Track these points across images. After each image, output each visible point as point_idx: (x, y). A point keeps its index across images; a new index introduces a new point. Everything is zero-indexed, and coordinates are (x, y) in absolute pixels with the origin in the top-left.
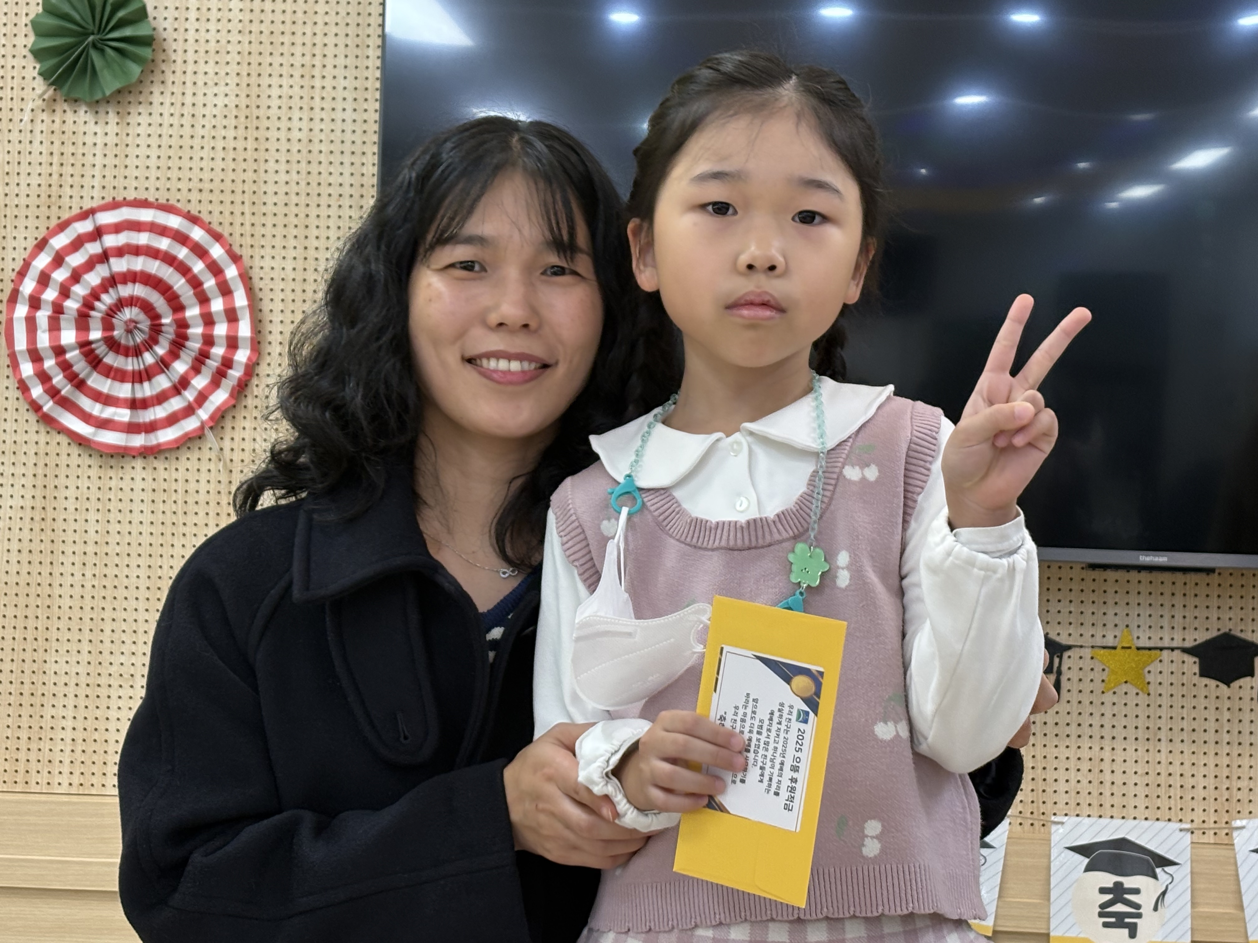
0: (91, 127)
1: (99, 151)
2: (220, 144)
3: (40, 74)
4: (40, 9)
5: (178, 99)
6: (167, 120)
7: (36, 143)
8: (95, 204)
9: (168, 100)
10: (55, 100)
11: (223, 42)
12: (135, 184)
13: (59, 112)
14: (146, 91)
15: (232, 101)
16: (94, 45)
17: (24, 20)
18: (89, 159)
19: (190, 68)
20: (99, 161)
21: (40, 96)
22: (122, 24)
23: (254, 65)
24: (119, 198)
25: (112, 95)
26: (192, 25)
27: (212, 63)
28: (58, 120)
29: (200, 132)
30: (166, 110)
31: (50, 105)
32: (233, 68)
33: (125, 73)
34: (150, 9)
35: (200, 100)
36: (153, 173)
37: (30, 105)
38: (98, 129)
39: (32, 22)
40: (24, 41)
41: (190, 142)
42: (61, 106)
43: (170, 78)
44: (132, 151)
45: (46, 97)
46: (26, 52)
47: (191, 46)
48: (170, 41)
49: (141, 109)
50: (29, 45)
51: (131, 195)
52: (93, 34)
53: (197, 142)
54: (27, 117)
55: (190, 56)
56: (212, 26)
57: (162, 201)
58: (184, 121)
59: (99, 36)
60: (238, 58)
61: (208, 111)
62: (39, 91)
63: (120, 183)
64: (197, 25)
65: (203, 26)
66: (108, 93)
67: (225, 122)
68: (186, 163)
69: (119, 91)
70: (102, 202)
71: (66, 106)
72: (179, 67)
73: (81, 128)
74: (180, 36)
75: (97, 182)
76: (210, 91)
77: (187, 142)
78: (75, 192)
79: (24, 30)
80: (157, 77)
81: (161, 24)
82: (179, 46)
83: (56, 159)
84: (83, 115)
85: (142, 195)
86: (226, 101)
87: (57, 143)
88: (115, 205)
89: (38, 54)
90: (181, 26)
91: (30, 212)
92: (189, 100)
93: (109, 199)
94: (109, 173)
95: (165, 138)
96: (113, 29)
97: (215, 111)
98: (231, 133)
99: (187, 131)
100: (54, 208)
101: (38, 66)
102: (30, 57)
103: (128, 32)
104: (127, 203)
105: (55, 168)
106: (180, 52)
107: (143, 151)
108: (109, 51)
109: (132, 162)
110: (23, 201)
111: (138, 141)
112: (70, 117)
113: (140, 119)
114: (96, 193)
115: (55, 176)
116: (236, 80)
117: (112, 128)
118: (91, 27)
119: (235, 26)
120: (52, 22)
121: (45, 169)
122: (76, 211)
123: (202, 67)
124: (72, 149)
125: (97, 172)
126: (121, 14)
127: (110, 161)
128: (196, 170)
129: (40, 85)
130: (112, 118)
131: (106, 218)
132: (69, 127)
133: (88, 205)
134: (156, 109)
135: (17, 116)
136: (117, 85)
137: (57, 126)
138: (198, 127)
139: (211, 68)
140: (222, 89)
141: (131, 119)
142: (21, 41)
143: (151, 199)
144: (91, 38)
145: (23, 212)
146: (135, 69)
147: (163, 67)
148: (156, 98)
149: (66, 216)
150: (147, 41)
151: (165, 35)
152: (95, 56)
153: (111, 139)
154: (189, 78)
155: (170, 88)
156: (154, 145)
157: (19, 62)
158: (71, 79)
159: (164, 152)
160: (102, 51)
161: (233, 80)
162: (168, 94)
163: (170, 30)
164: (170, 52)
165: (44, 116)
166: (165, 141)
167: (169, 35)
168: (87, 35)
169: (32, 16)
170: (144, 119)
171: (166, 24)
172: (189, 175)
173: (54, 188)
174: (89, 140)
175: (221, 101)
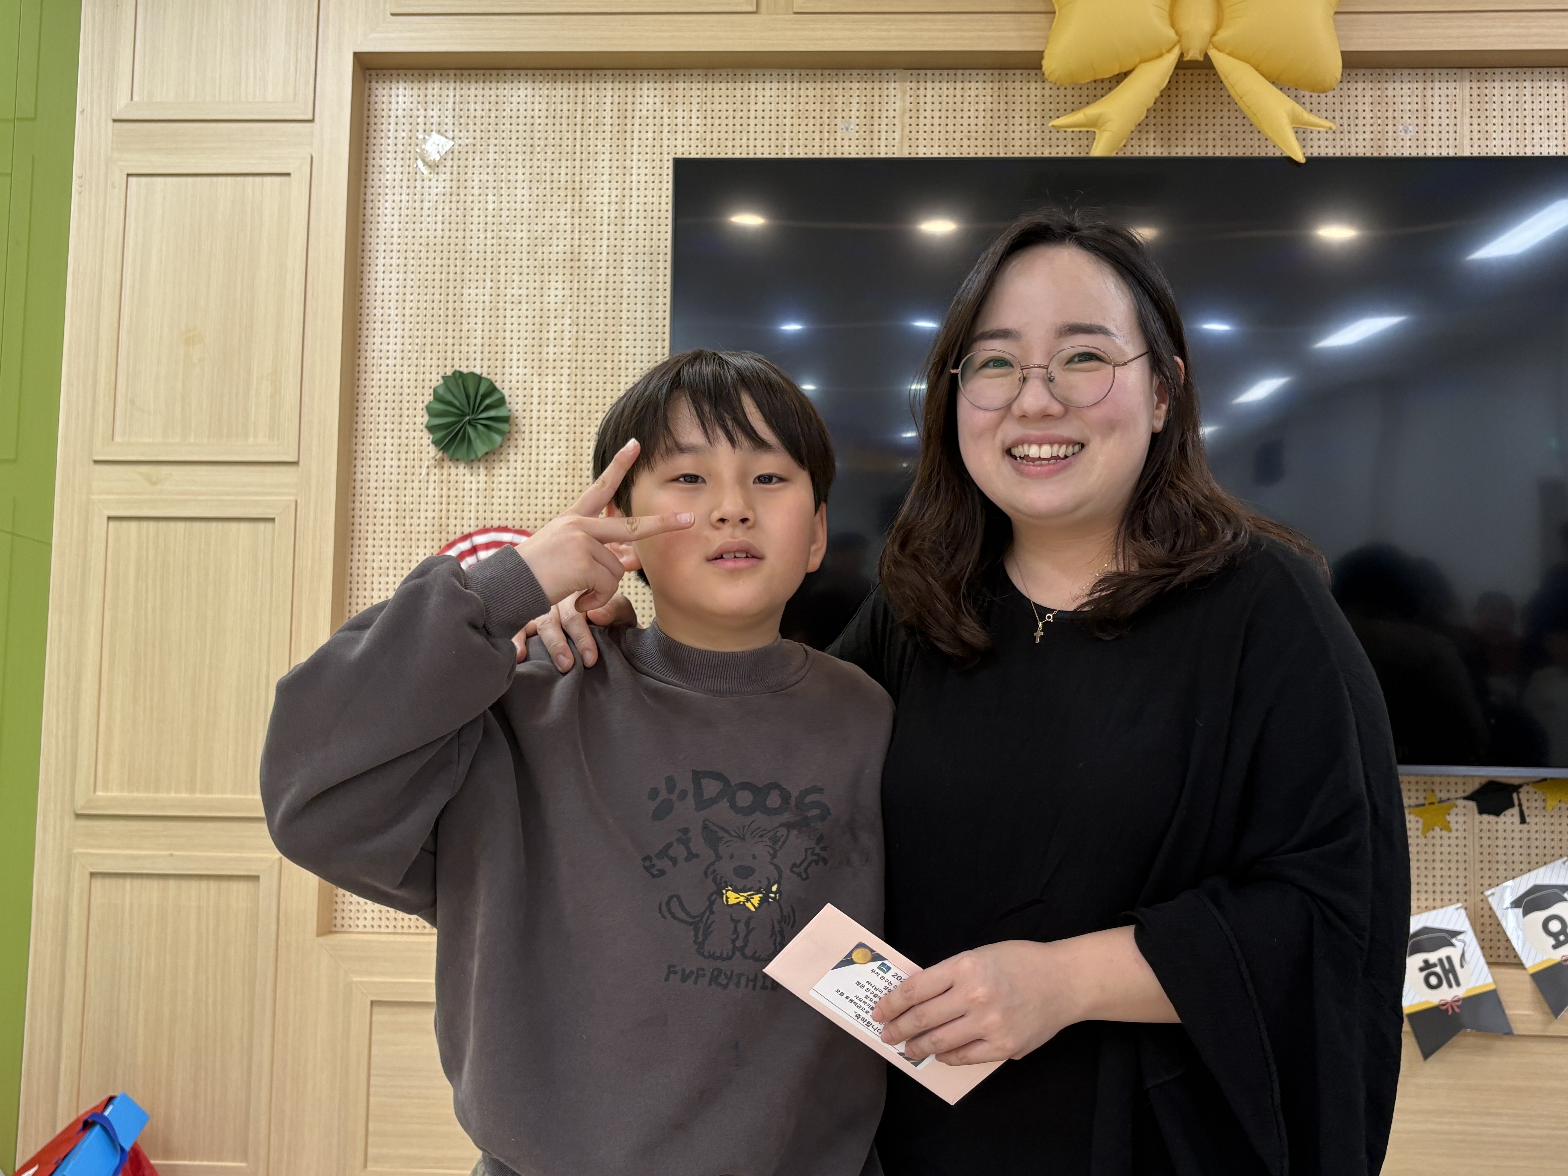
0: (468, 478)
1: (473, 493)
2: (556, 487)
3: (433, 442)
4: (432, 398)
5: (526, 457)
6: (519, 472)
7: (431, 489)
8: (472, 529)
9: (519, 458)
10: (443, 460)
11: (557, 418)
12: (498, 515)
13: (446, 468)
14: (504, 453)
15: (563, 458)
16: (469, 422)
17: (421, 405)
18: (467, 499)
19: (535, 436)
20: (474, 500)
21: (433, 458)
22: (488, 408)
23: (578, 434)
24: (488, 526)
25: (483, 456)
26: (535, 407)
27: (549, 432)
28: (445, 473)
29: (541, 479)
30: (519, 465)
31: (439, 463)
32: (564, 436)
33: (491, 441)
34: (507, 398)
35: (541, 457)
36: (511, 508)
37: (427, 463)
38: (473, 479)
39: (427, 407)
40: (421, 420)
41: (536, 487)
42: (446, 464)
43: (521, 443)
44: (496, 493)
45: (437, 457)
46: (422, 427)
47: (535, 421)
48: (520, 418)
49: (502, 464)
50: (425, 423)
51: (496, 523)
52: (468, 414)
53: (540, 487)
54: (424, 471)
55: (535, 428)
56: (549, 407)
57: (517, 527)
58: (531, 472)
59: (472, 417)
60: (567, 429)
61: (548, 465)
62: (432, 454)
63: (488, 515)
64: (538, 407)
65: (543, 407)
66: (480, 455)
67: (559, 472)
68: (533, 501)
69: (487, 453)
70: (477, 529)
71: (450, 464)
72: (527, 436)
73: (461, 478)
74: (527, 414)
75: (473, 515)
76: (549, 451)
77: (533, 486)
78: (458, 521)
79: (421, 412)
80: (512, 443)
81: (514, 407)
82: (527, 421)
83: (444, 499)
84: (462, 469)
85: (503, 523)
86: (560, 458)
87: (445, 489)
88: (485, 531)
89: (431, 429)
90: (528, 407)
91: (428, 536)
92: (534, 458)
93: (481, 527)
94: (480, 508)
95: (518, 484)
96: (483, 411)
97: (552, 465)
98: (563, 480)
99: (533, 479)
100: (444, 533)
101: (431, 437)
102: (426, 431)
103: (492, 413)
104: (492, 530)
105: (444, 506)
106: (527, 426)
107: (503, 493)
108: (479, 426)
109: (496, 500)
110: (422, 528)
111: (500, 486)
112: (453, 471)
113: (501, 471)
114: (473, 522)
115: (444, 512)
116: (566, 444)
117: (482, 478)
118: (467, 411)
119: (564, 407)
120: (440, 407)
121: (437, 507)
122: (459, 535)
123: (542, 436)
124: (455, 493)
125: (473, 507)
126: (488, 401)
127: (481, 500)
128: (540, 506)
129: (433, 450)
130: (482, 471)
131: (480, 540)
132: (453, 478)
133: (467, 530)
134: (512, 464)
135: (417, 470)
136: (485, 449)
137: (445, 477)
138: (541, 476)
139: (549, 436)
140: (556, 450)
141: (495, 472)
142: (419, 420)
143: (510, 526)
144: (467, 418)
145: (422, 536)
146: (498, 438)
147: (516, 436)
148: (512, 457)
149: (452, 538)
150: (506, 420)
151: (517, 414)
152: (470, 430)
153: (482, 486)
154: (534, 443)
155: (521, 450)
156: (511, 490)
157: (417, 434)
158: (454, 447)
159: (518, 494)
160: (475, 427)
161: (563, 444)
162: (519, 455)
163: (520, 411)
164: (520, 426)
165: (436, 470)
166: (518, 486)
167: (520, 414)
168: (464, 415)
169: (426, 403)
170: (504, 472)
171: (518, 407)
172: (535, 508)
173: (444, 520)
174: (467, 486)
175: (556, 458)
